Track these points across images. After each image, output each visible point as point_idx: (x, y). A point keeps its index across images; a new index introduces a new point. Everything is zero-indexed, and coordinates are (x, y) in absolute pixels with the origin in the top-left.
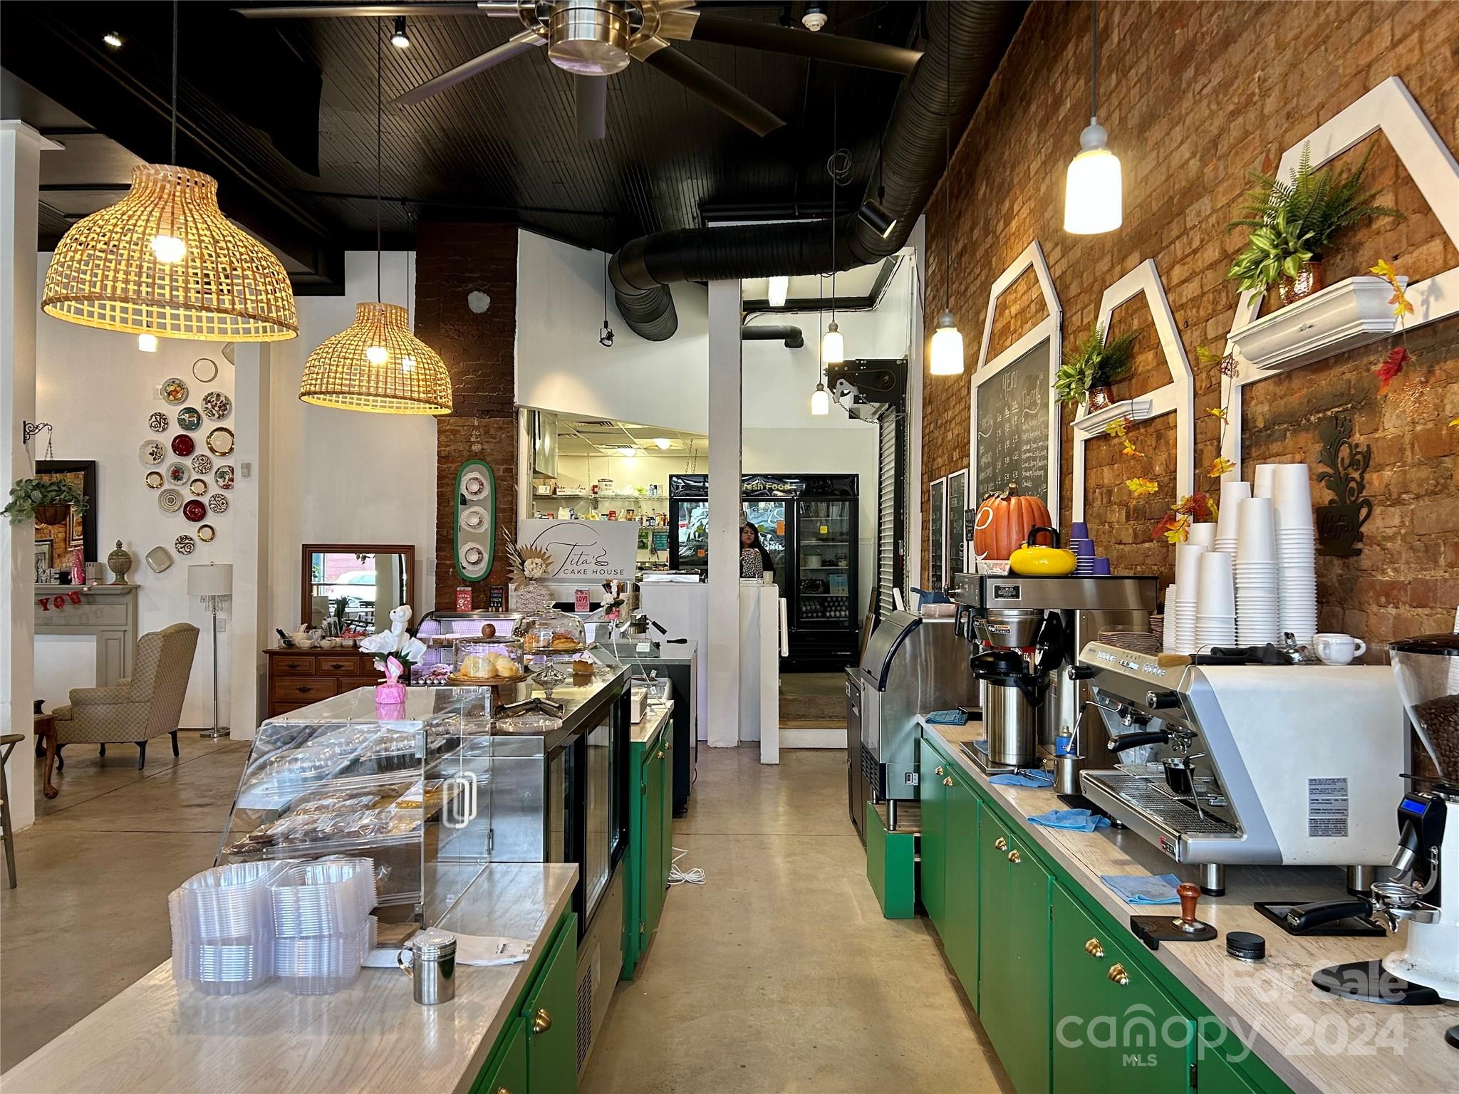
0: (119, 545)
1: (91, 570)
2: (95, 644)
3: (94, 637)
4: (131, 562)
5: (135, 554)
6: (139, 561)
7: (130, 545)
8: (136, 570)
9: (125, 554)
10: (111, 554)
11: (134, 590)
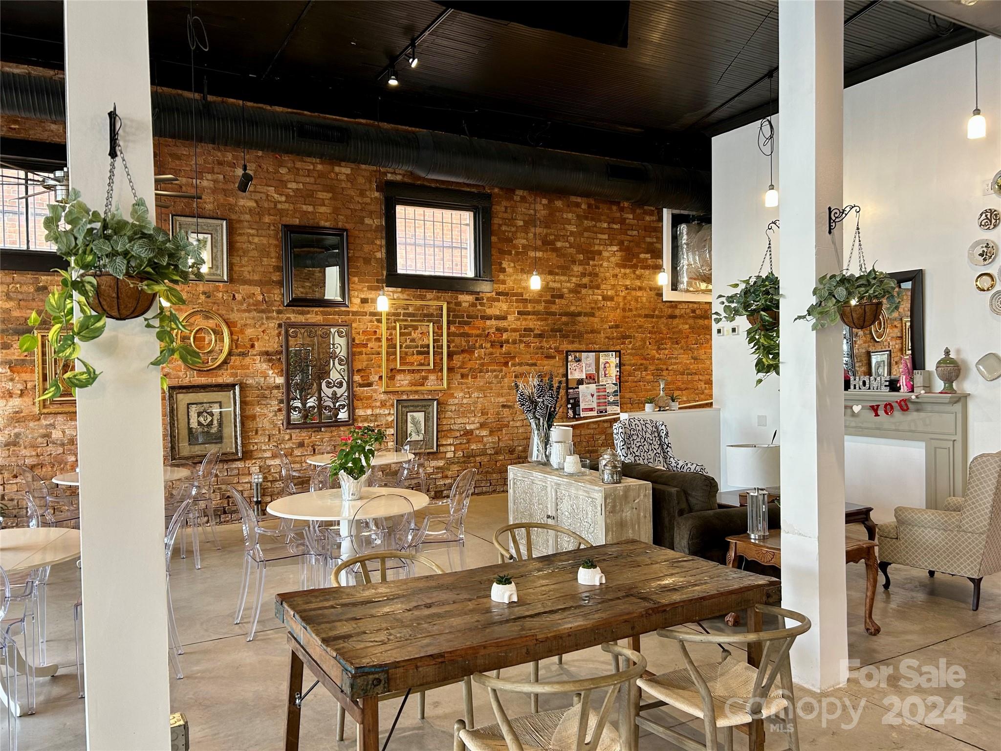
0: (947, 352)
1: (919, 378)
2: (924, 451)
3: (923, 444)
4: (959, 370)
5: (964, 362)
6: (967, 369)
7: (958, 351)
8: (965, 378)
9: (953, 362)
10: (939, 362)
11: (962, 399)
